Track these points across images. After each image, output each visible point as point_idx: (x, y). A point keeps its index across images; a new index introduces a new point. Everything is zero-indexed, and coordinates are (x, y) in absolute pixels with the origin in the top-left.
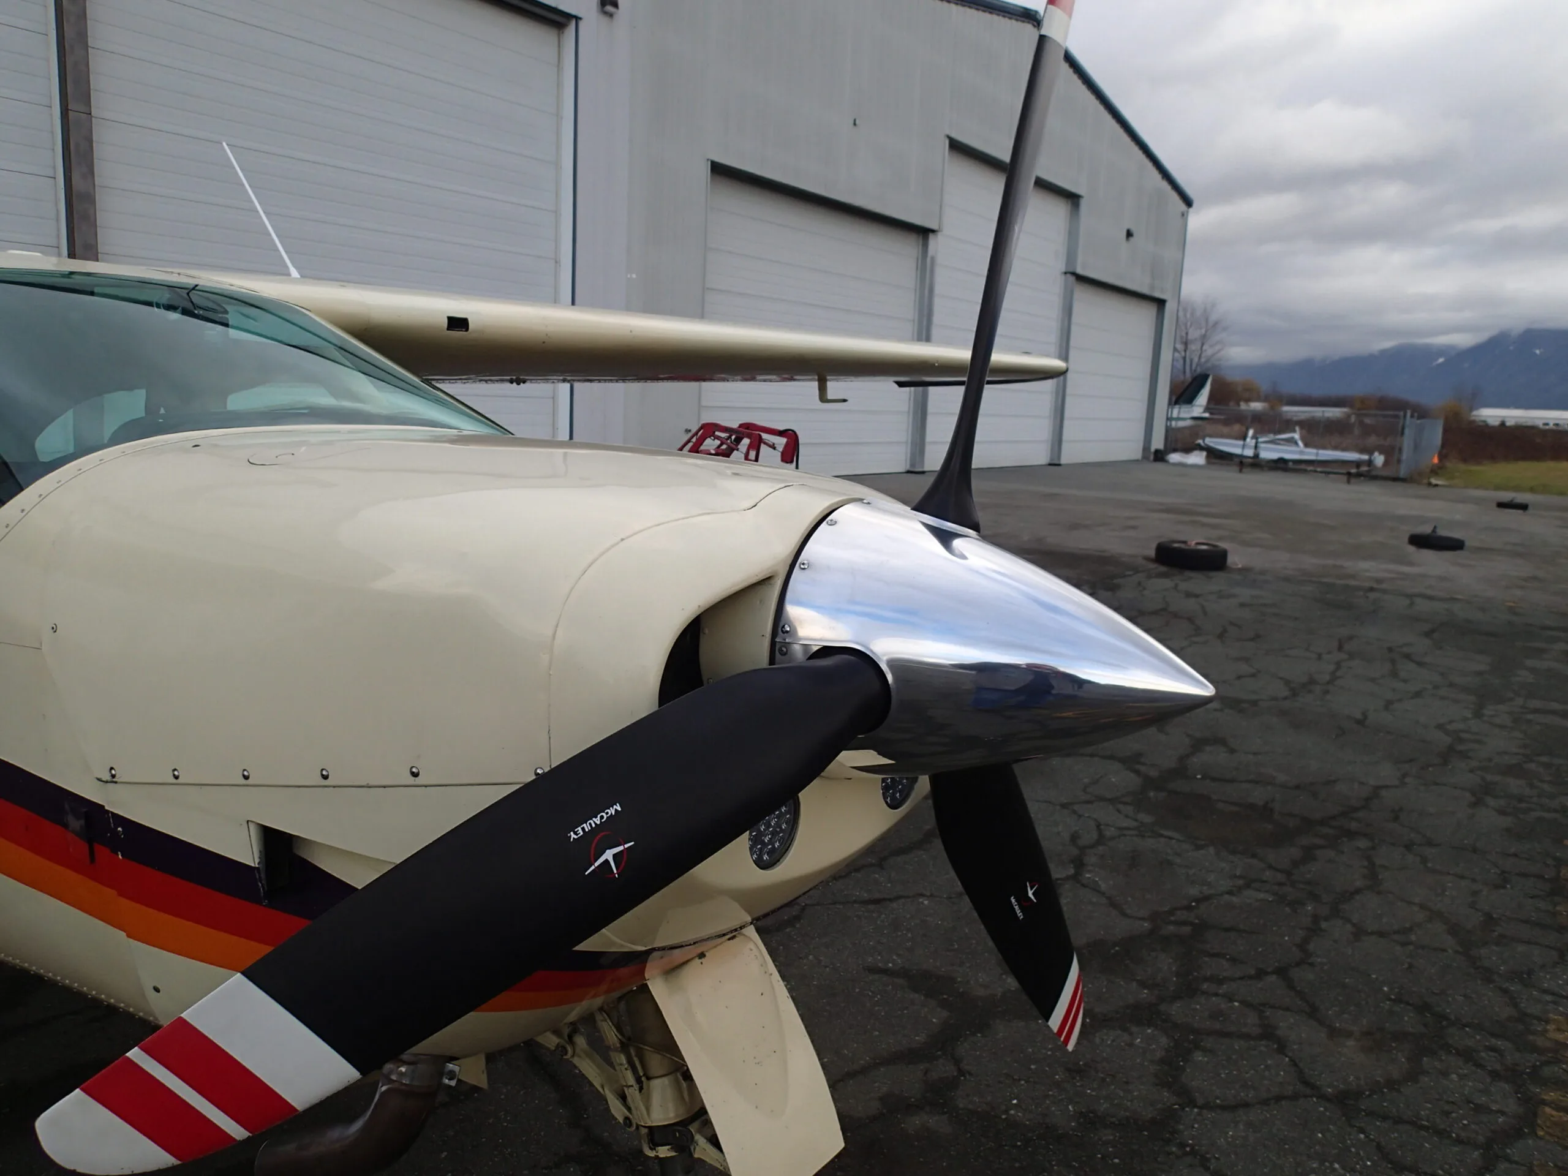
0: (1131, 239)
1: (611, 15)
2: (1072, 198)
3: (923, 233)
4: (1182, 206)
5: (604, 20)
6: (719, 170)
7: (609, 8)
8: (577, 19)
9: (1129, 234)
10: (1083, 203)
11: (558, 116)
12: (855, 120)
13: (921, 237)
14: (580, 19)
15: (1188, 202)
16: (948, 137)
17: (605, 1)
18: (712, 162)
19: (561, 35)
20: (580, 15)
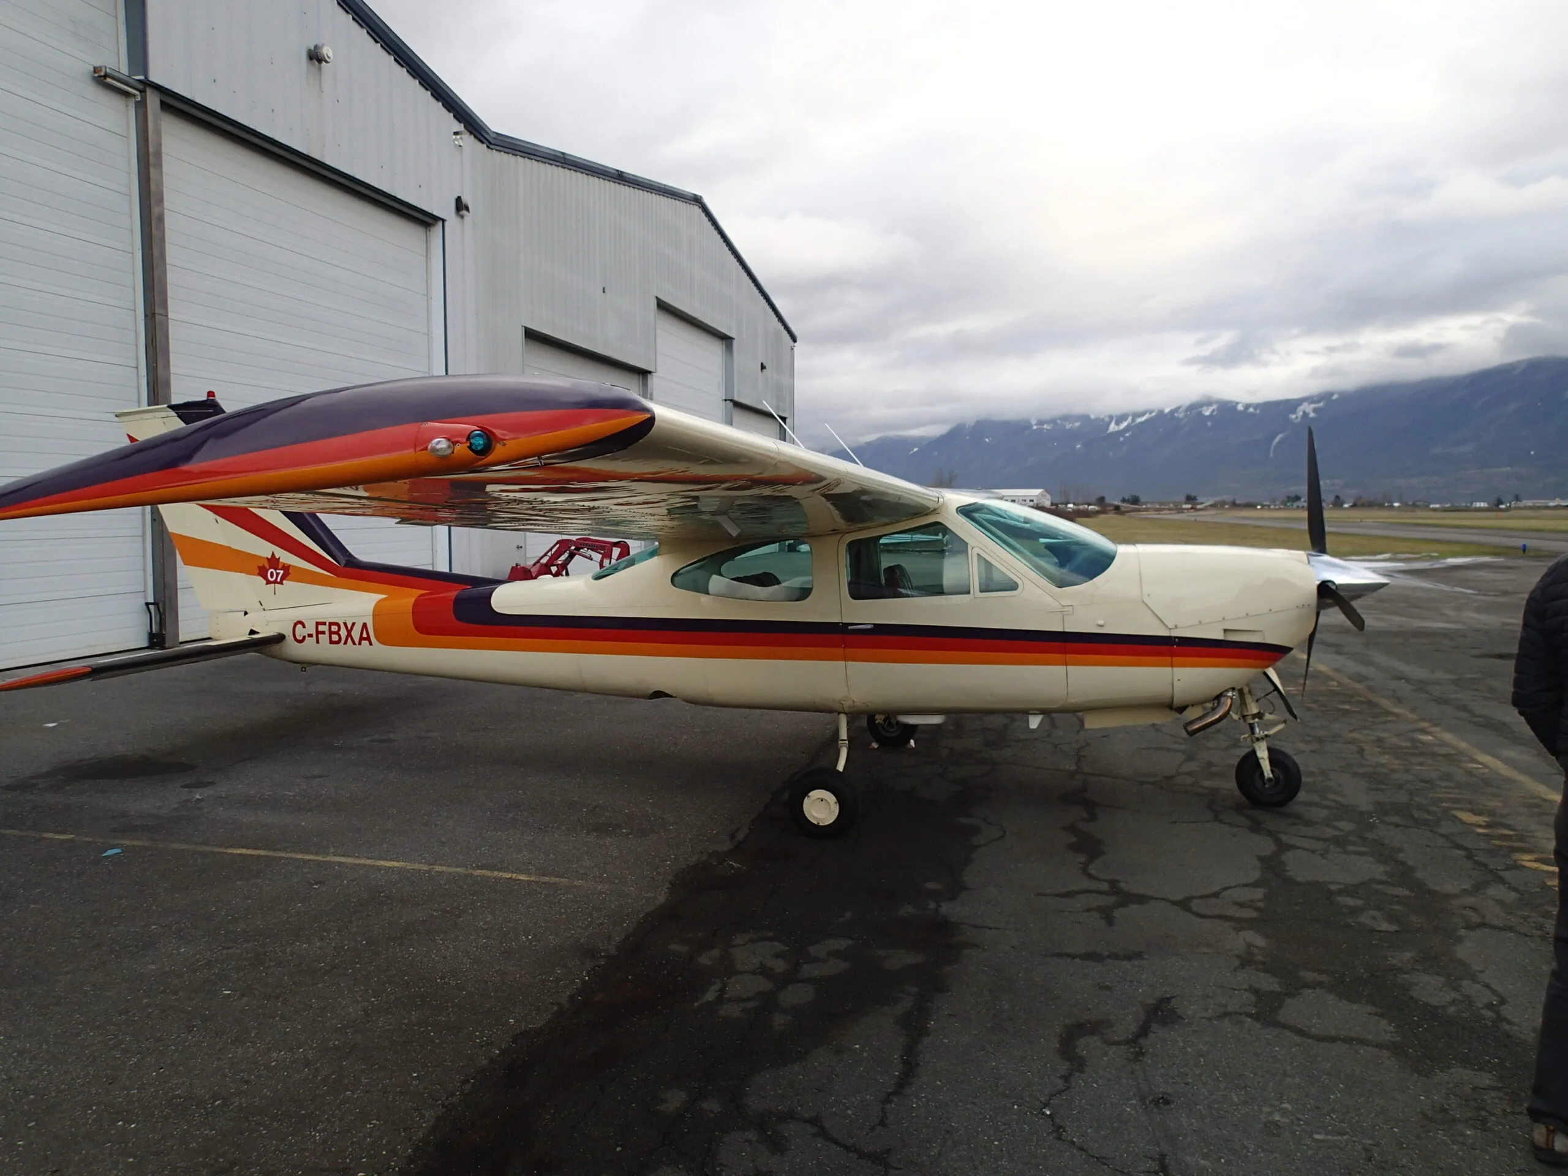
0: (764, 370)
1: (462, 217)
2: (726, 340)
3: (644, 374)
4: (791, 342)
5: (458, 219)
6: (532, 336)
7: (464, 212)
8: (443, 221)
9: (763, 367)
10: (735, 343)
11: (428, 296)
12: (604, 288)
13: (641, 376)
14: (445, 220)
15: (794, 339)
16: (657, 297)
17: (460, 206)
18: (526, 328)
19: (428, 232)
20: (445, 218)
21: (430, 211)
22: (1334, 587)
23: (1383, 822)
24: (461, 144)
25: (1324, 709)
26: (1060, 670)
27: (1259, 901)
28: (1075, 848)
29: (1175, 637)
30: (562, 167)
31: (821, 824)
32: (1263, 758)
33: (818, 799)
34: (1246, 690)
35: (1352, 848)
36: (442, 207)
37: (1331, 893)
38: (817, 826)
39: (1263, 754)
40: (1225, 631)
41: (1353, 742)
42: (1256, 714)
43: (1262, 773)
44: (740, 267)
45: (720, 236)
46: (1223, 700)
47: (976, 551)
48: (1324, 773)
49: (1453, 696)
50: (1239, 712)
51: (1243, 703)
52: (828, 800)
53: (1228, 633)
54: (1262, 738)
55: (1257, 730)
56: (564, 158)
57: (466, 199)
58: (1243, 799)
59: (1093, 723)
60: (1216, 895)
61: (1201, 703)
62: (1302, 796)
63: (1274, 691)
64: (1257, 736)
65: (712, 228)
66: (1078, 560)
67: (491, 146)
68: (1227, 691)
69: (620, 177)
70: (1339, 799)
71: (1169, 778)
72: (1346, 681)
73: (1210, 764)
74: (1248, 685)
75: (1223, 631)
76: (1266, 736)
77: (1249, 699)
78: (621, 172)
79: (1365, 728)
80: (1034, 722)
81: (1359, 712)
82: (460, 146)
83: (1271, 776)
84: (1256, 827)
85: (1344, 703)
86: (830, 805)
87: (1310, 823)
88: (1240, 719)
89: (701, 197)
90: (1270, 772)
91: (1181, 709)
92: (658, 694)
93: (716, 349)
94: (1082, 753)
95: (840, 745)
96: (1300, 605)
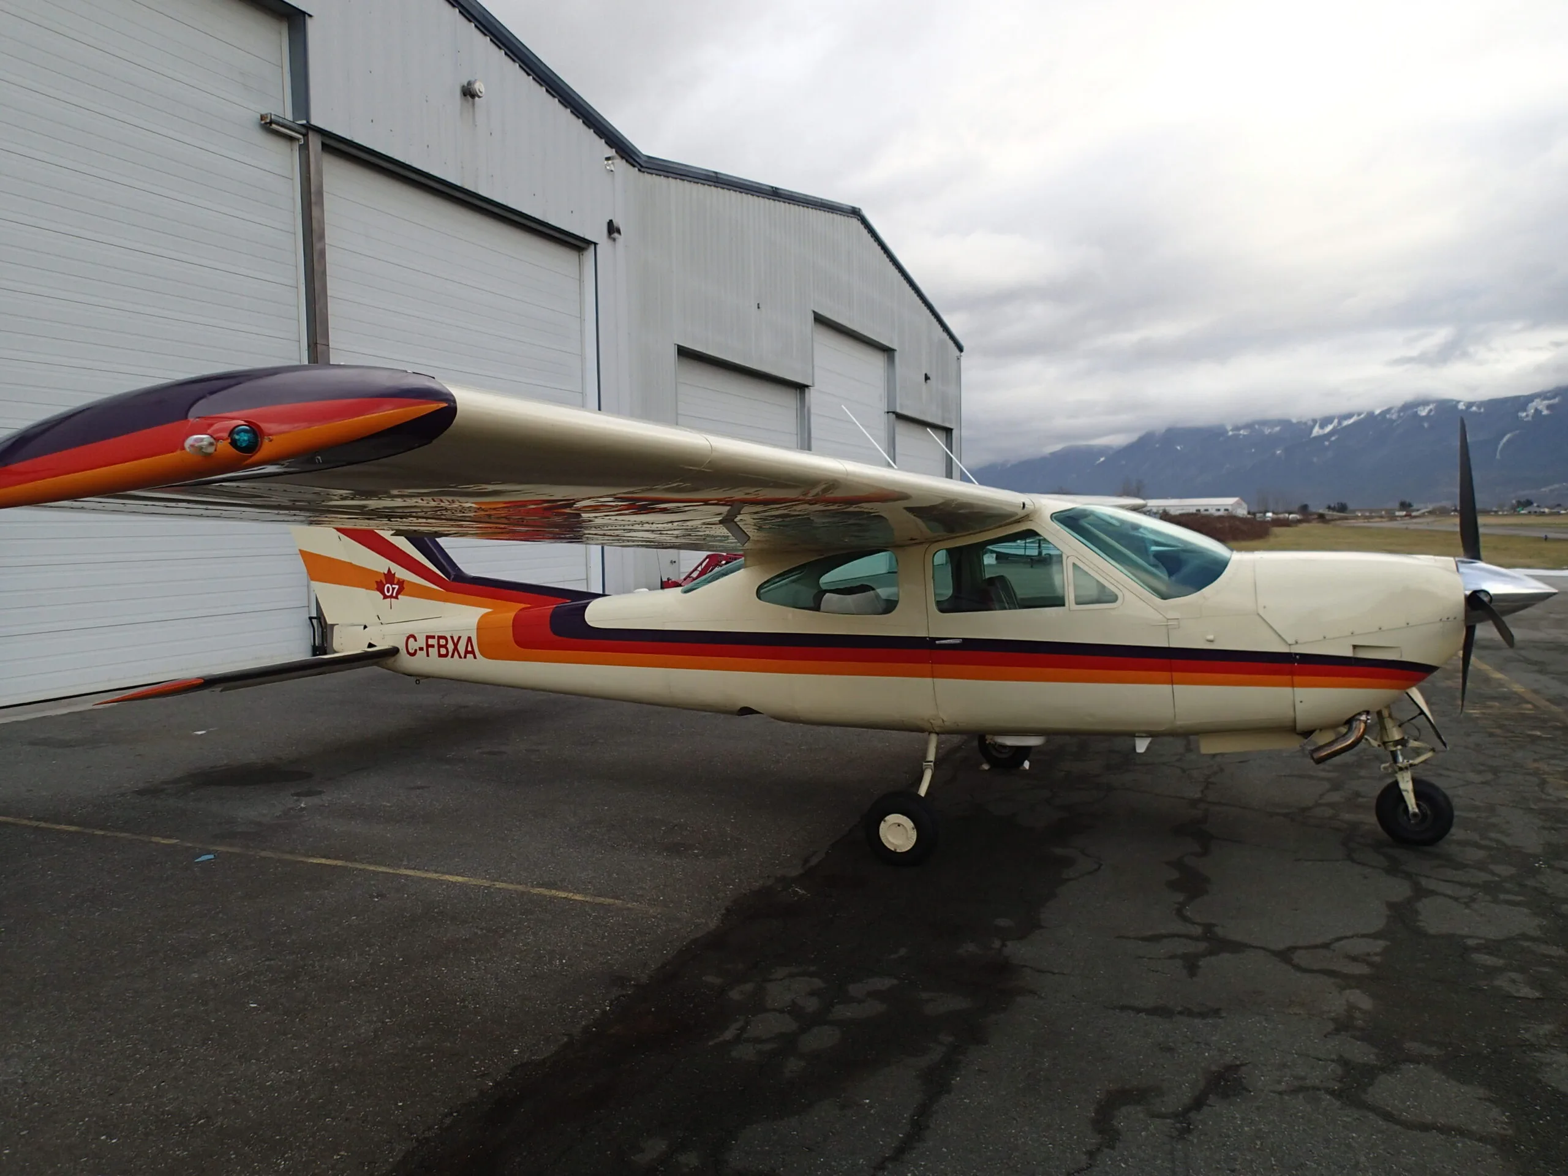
0: (928, 381)
1: (614, 240)
2: (887, 351)
3: (801, 388)
4: (956, 352)
5: (610, 242)
6: (684, 353)
7: (616, 235)
8: (595, 244)
9: (927, 378)
10: (897, 355)
11: (582, 319)
12: (758, 304)
13: (798, 390)
14: (597, 244)
15: (961, 349)
16: (814, 312)
17: (612, 229)
18: (678, 345)
19: (581, 256)
20: (597, 242)
21: (582, 236)
22: (1486, 599)
23: (1551, 867)
24: (613, 169)
25: (1510, 734)
26: (1166, 689)
27: (1376, 954)
28: (1173, 885)
29: (1296, 654)
30: (715, 186)
31: (898, 851)
32: (1407, 790)
33: (895, 823)
34: (1385, 713)
35: (1502, 896)
36: (594, 231)
37: (1467, 949)
38: (894, 853)
39: (1406, 785)
40: (1355, 647)
41: (1536, 773)
42: (1397, 741)
43: (1406, 807)
44: (902, 279)
45: (880, 247)
46: (1355, 724)
47: (1071, 560)
48: (1491, 809)
50: (1379, 738)
51: (1383, 728)
52: (905, 825)
53: (1357, 650)
54: (1406, 768)
55: (1400, 759)
56: (717, 178)
57: (618, 222)
58: (1384, 835)
59: (1208, 747)
60: (1326, 946)
61: (1333, 726)
62: (1457, 833)
63: (1420, 714)
64: (1400, 765)
65: (872, 240)
66: (1186, 570)
67: (643, 169)
68: (1360, 714)
69: (775, 194)
70: (1505, 840)
71: (1304, 810)
72: (1543, 703)
73: (1358, 794)
74: (1388, 707)
75: (1351, 647)
76: (1411, 765)
77: (1389, 724)
78: (776, 188)
79: (1553, 757)
80: (1142, 746)
82: (612, 171)
83: (1417, 810)
84: (1393, 869)
85: (1535, 728)
86: (907, 831)
87: (1461, 866)
88: (1379, 746)
89: (859, 209)
90: (1415, 806)
91: (1307, 733)
92: (746, 711)
93: (877, 361)
94: (1210, 780)
95: (924, 767)
96: (1445, 619)
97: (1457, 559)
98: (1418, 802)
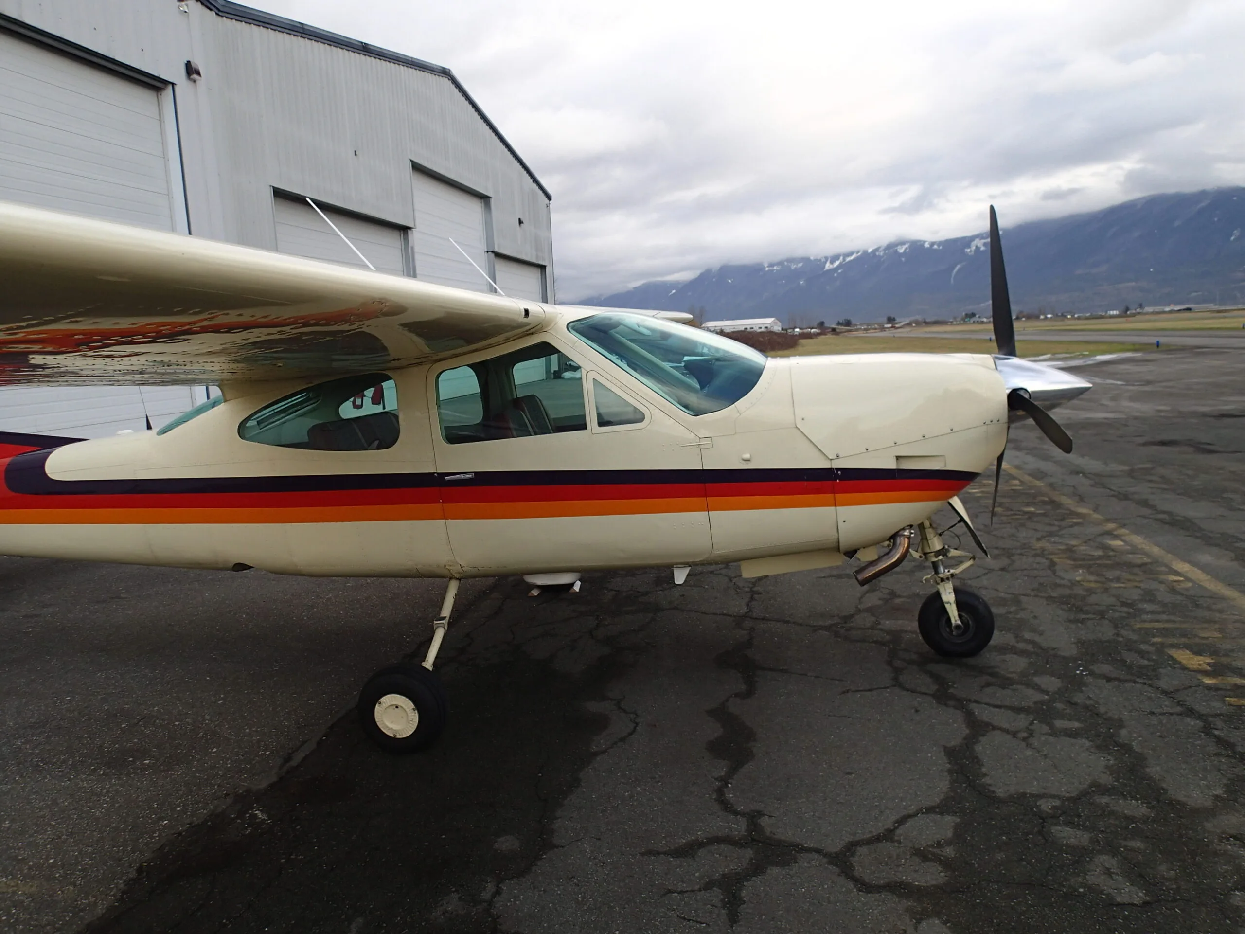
0: (522, 225)
1: (194, 81)
2: (484, 198)
3: (404, 230)
4: (546, 201)
5: (190, 84)
6: (280, 194)
7: (195, 76)
8: (173, 84)
9: (521, 222)
10: (492, 201)
11: (165, 157)
12: (355, 151)
13: (402, 232)
14: (175, 84)
15: (549, 197)
16: (412, 161)
17: (191, 70)
18: (273, 187)
19: (159, 96)
20: (175, 82)
21: (156, 75)
22: (1027, 396)
23: (1092, 674)
24: (187, 11)
25: (1009, 513)
26: (700, 516)
27: (949, 843)
28: (716, 748)
29: (838, 470)
30: (301, 37)
31: (398, 737)
32: (948, 603)
33: (392, 705)
34: (927, 524)
35: (1059, 724)
36: (170, 71)
37: (1043, 818)
38: (394, 739)
39: (948, 596)
40: (898, 458)
41: (1042, 553)
42: (939, 550)
43: (949, 619)
44: (493, 135)
45: (471, 106)
46: (899, 540)
47: (592, 375)
48: (1016, 600)
49: (1132, 490)
50: (920, 550)
51: (924, 538)
52: (405, 708)
53: (901, 460)
54: (948, 579)
55: (941, 569)
56: (303, 29)
57: (198, 63)
58: (926, 648)
59: (750, 571)
60: (888, 835)
61: (876, 543)
63: (959, 522)
64: (941, 576)
65: (463, 99)
66: (718, 382)
67: (220, 14)
68: (904, 529)
69: (365, 49)
70: (1037, 639)
71: (847, 618)
72: (1027, 478)
73: (893, 594)
74: (929, 518)
75: (895, 459)
76: (952, 575)
77: (930, 533)
78: (365, 44)
79: (1051, 534)
80: (680, 577)
81: (1044, 515)
82: (186, 12)
83: (959, 622)
84: (943, 697)
85: (1028, 504)
86: (407, 714)
87: (1006, 683)
88: (920, 557)
89: (449, 70)
90: (957, 618)
91: (851, 553)
92: (240, 567)
93: (476, 206)
95: (435, 626)
96: (988, 422)
97: (993, 355)
98: (960, 613)
